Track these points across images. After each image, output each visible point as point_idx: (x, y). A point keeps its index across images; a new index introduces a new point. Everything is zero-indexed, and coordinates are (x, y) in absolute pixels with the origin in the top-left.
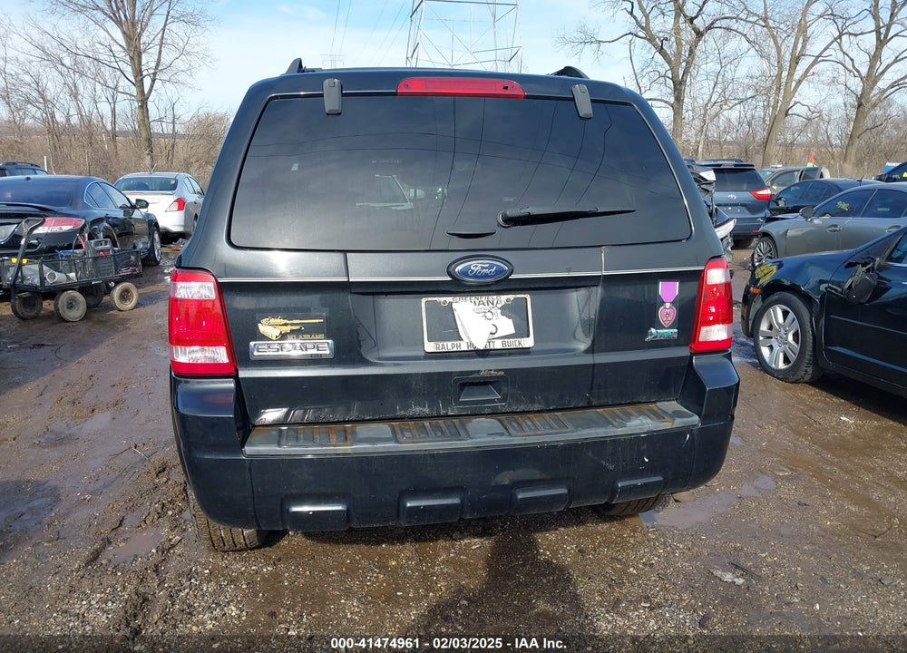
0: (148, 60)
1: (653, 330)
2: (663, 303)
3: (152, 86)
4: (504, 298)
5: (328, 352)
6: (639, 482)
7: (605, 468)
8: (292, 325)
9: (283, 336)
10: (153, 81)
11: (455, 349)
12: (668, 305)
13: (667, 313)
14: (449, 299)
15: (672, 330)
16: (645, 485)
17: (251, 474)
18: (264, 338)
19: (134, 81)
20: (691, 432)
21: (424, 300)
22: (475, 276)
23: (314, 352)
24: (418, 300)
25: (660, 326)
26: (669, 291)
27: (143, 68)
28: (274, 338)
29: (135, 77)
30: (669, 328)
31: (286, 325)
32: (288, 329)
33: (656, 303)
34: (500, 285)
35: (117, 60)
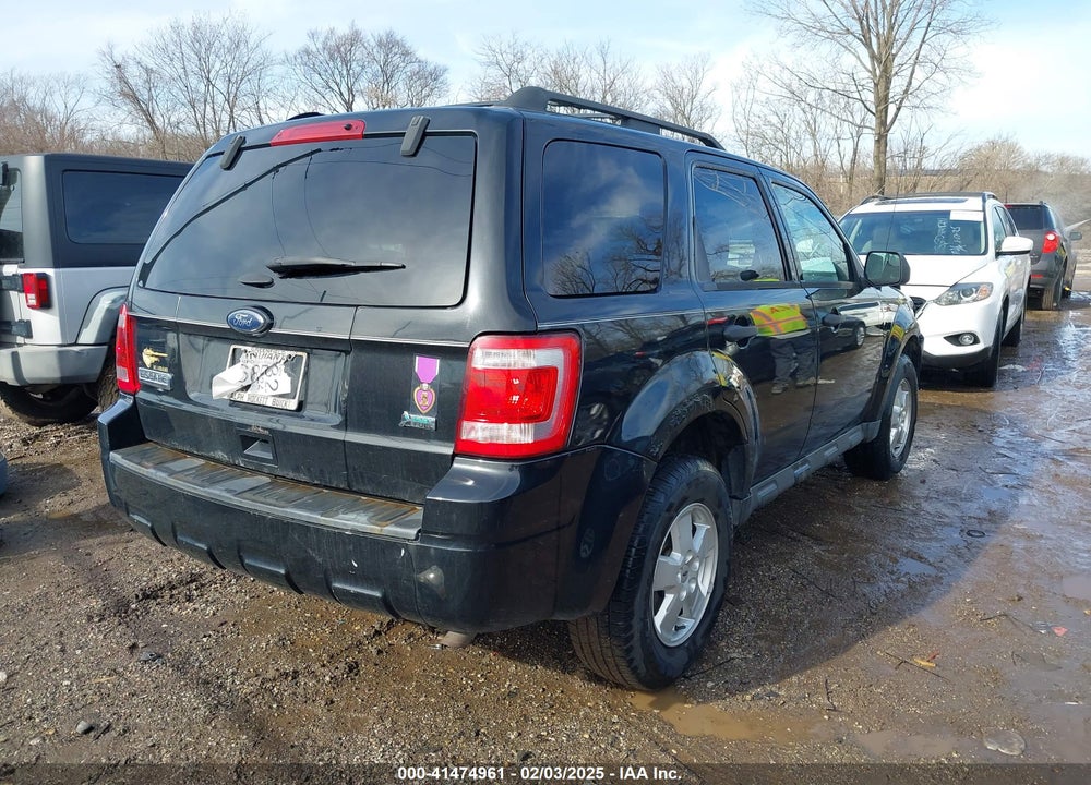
0: (897, 85)
1: (406, 413)
2: (420, 383)
3: (896, 115)
4: (287, 353)
5: (167, 384)
6: (353, 589)
7: (312, 559)
9: (152, 366)
10: (899, 109)
12: (425, 386)
13: (424, 396)
14: (249, 349)
15: (428, 418)
16: (357, 595)
18: (144, 365)
19: (874, 111)
20: (406, 547)
21: (232, 347)
23: (162, 383)
24: (226, 345)
25: (415, 411)
26: (428, 369)
27: (891, 95)
28: (148, 366)
29: (877, 107)
30: (427, 414)
31: (153, 356)
32: (153, 359)
33: (410, 381)
34: (266, 337)
35: (860, 88)
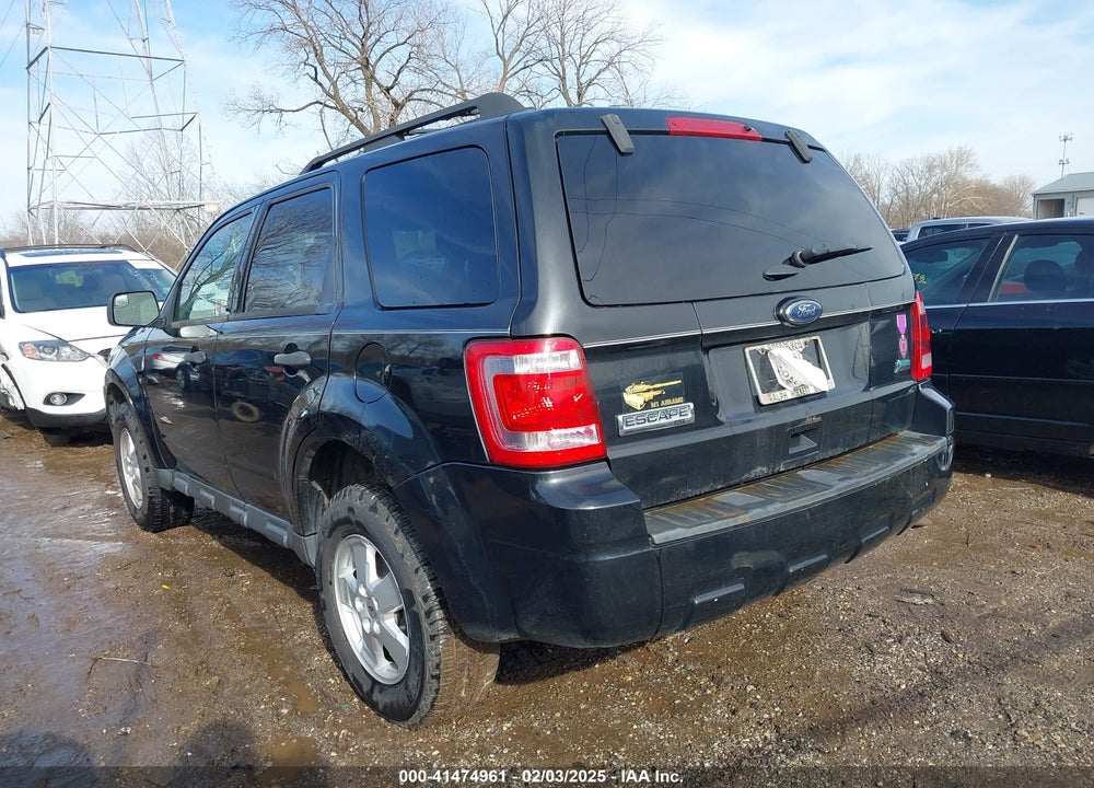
2: (900, 335)
5: (690, 416)
8: (655, 389)
9: (647, 405)
11: (783, 399)
12: (903, 337)
13: (903, 344)
14: (766, 347)
17: (660, 567)
18: (630, 409)
21: (747, 350)
22: (803, 318)
23: (677, 418)
24: (743, 350)
28: (639, 408)
30: (905, 359)
31: (648, 391)
32: (650, 395)
